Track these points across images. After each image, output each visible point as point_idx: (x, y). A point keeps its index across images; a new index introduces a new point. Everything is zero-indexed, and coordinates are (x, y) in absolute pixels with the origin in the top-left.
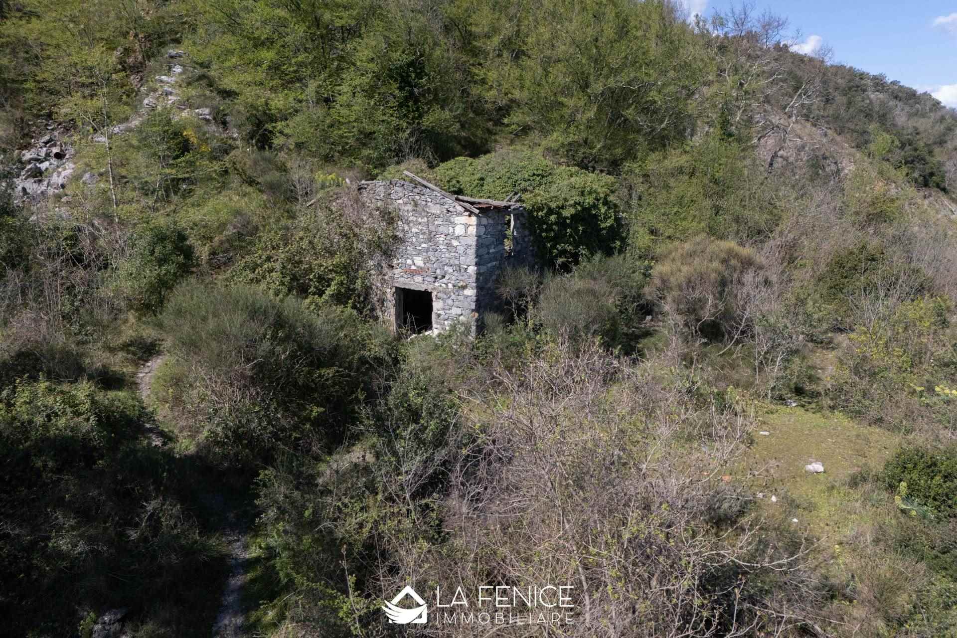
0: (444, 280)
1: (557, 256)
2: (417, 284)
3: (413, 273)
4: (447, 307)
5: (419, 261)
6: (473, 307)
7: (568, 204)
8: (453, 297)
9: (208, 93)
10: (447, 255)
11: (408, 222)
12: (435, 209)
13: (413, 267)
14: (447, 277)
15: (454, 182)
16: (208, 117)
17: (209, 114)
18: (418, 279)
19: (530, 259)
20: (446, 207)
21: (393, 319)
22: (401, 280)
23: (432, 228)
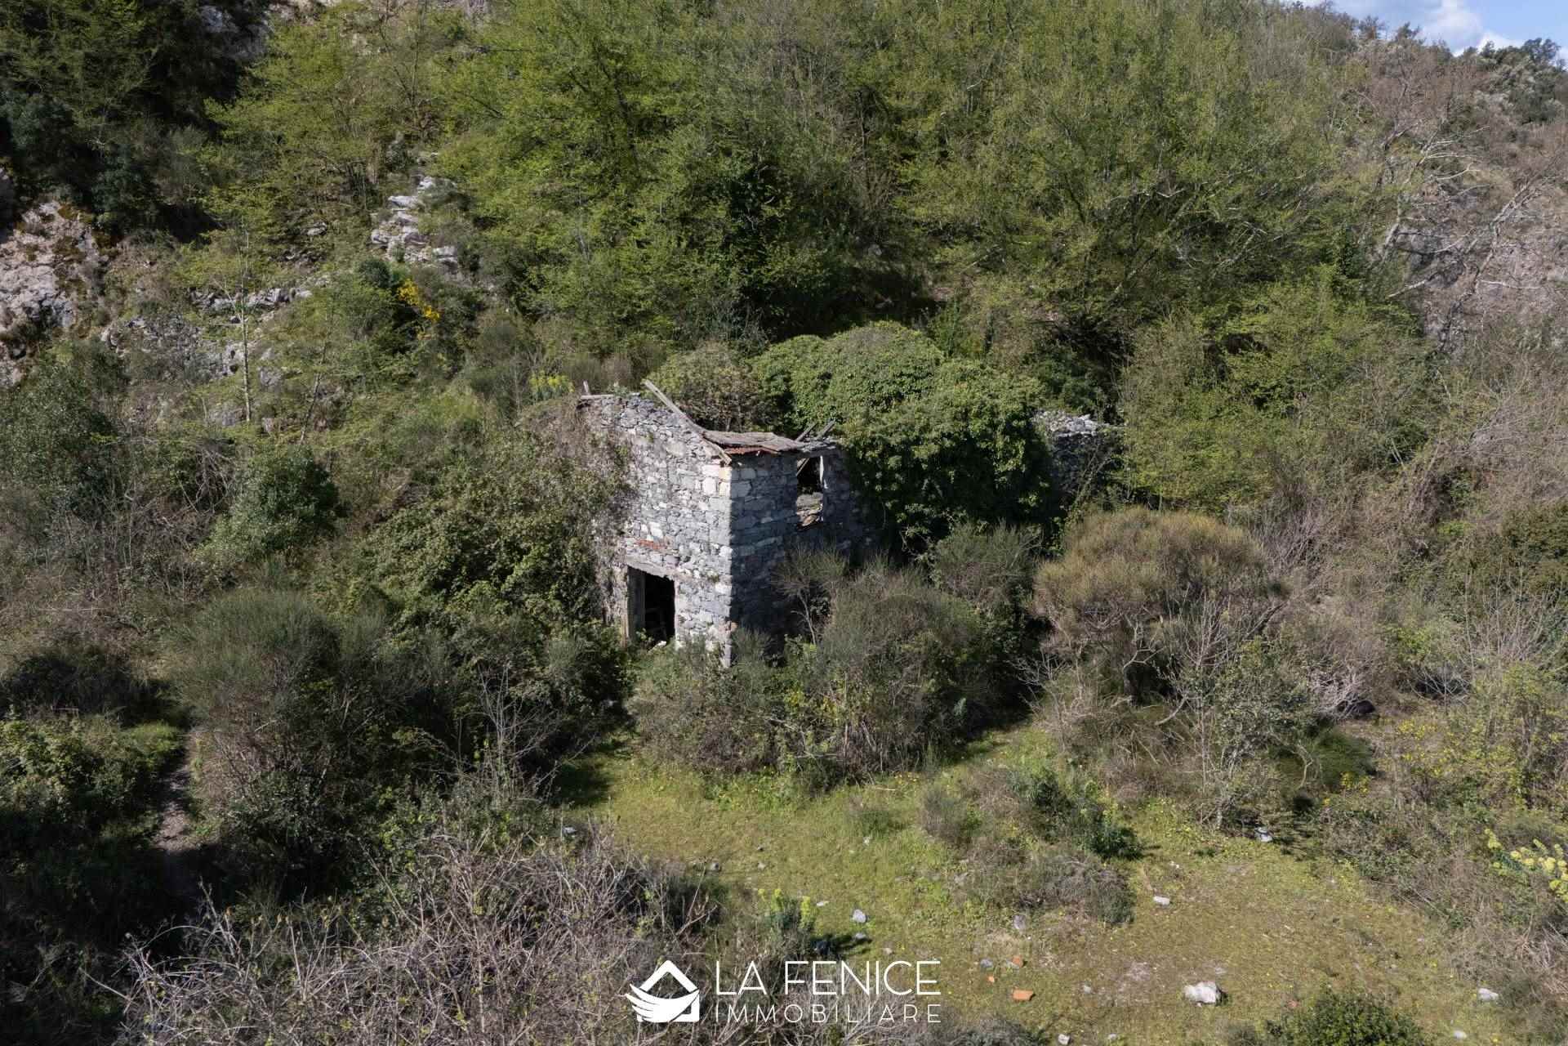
0: (690, 564)
1: (905, 523)
2: (655, 565)
3: (649, 547)
4: (693, 609)
5: (657, 530)
6: (727, 614)
7: (927, 436)
8: (701, 592)
9: (460, 220)
10: (693, 524)
11: (642, 466)
12: (677, 449)
13: (649, 538)
14: (693, 560)
15: (779, 379)
16: (451, 259)
17: (454, 255)
18: (656, 557)
19: (853, 528)
20: (692, 446)
21: (624, 616)
22: (634, 555)
23: (673, 479)
